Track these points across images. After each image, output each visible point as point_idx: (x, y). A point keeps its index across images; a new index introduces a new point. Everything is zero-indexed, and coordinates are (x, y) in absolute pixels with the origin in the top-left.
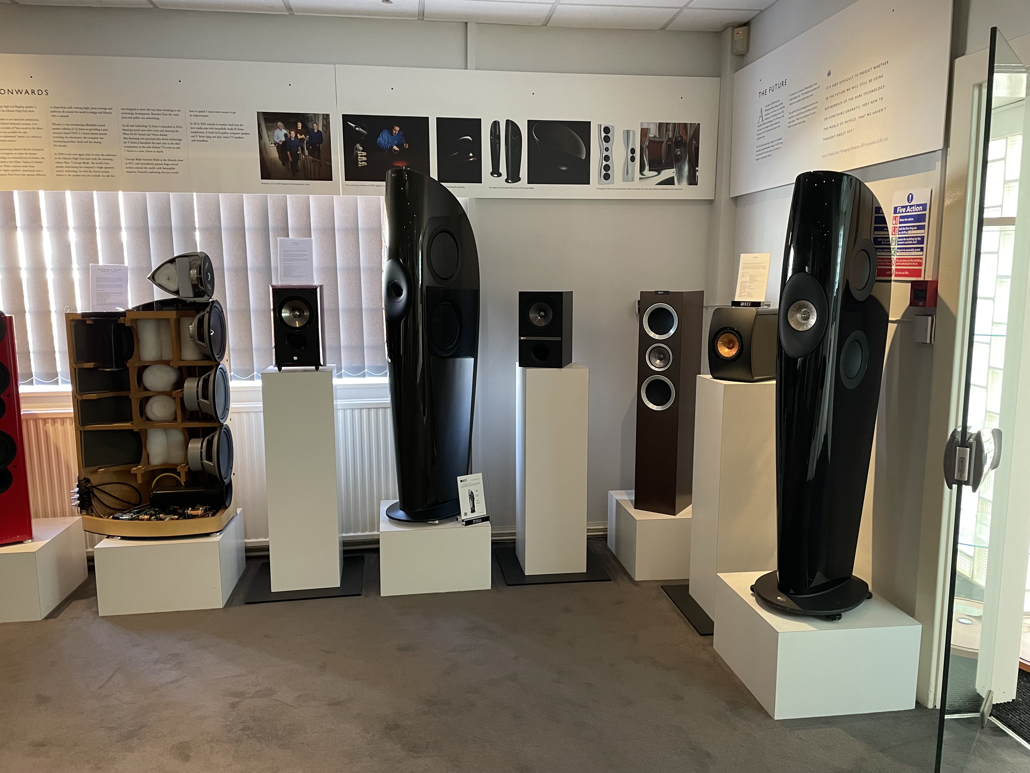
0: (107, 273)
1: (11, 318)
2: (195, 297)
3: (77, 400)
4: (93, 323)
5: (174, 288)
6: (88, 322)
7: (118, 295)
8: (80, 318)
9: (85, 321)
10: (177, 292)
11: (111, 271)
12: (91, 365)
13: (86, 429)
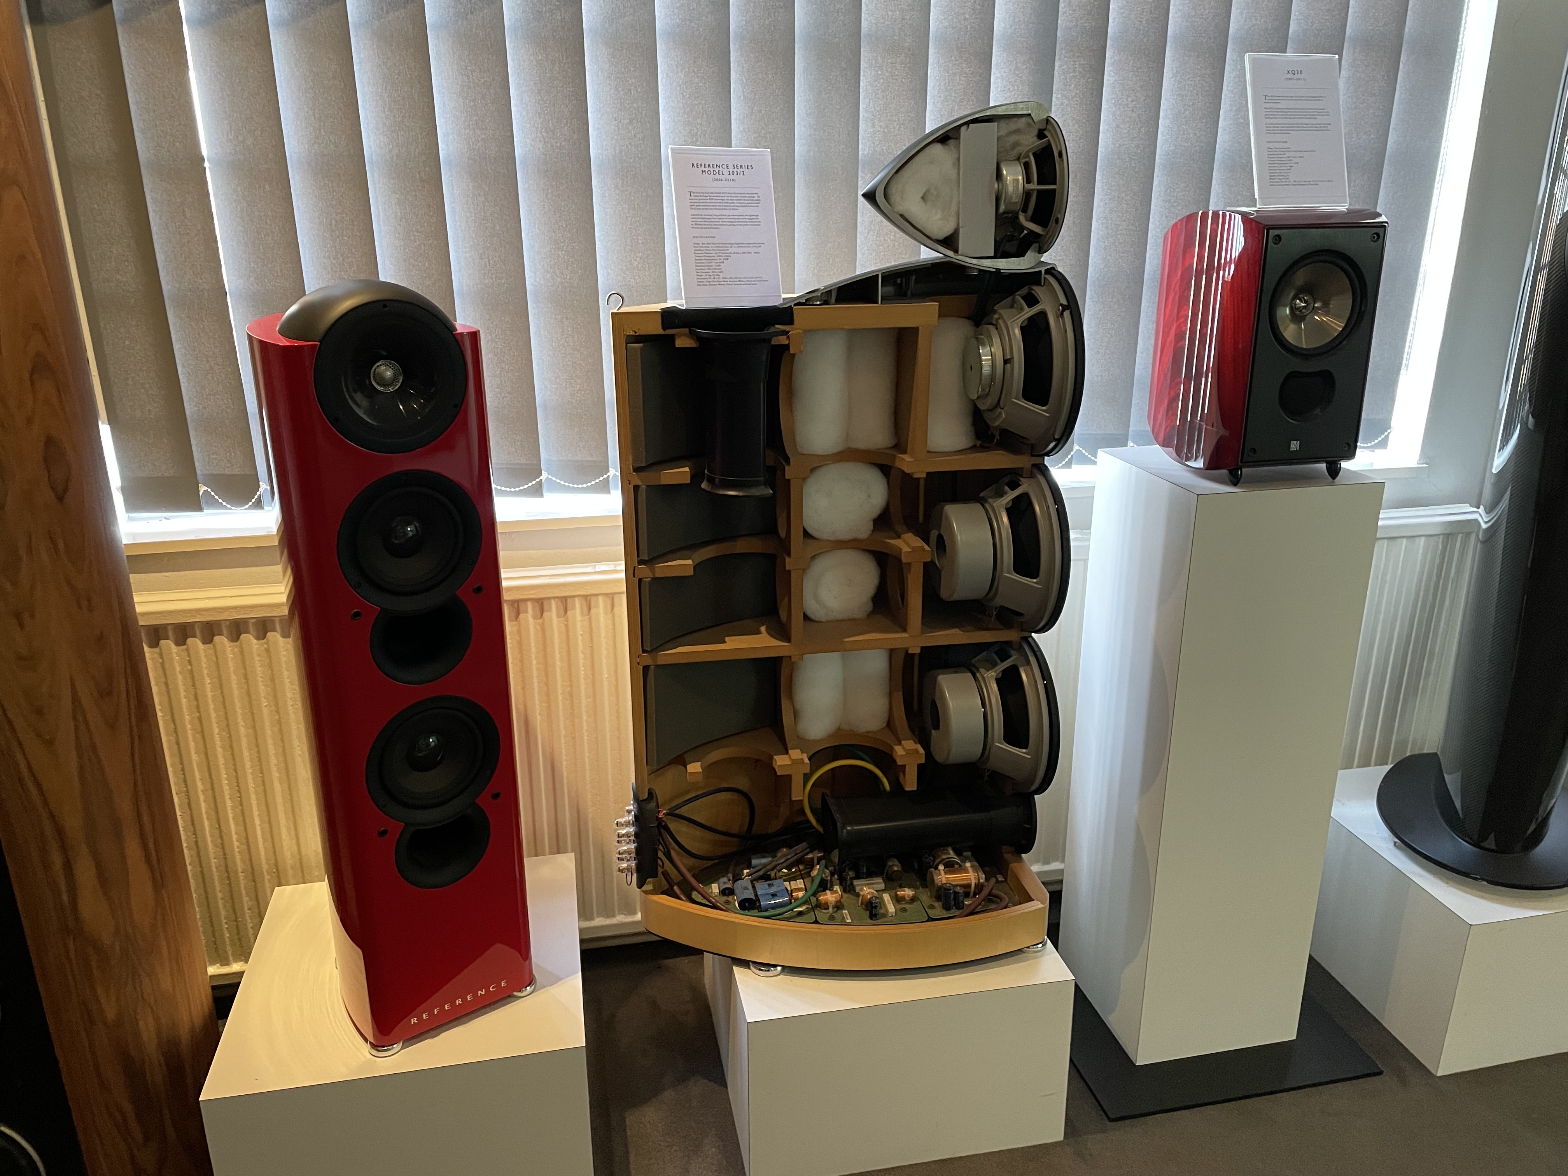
0: (717, 176)
1: (474, 336)
2: (1000, 253)
3: (640, 580)
4: (694, 345)
5: (944, 229)
6: (680, 343)
7: (751, 250)
8: (656, 328)
9: (672, 338)
10: (950, 242)
11: (726, 171)
12: (681, 474)
13: (660, 662)
